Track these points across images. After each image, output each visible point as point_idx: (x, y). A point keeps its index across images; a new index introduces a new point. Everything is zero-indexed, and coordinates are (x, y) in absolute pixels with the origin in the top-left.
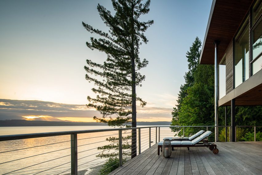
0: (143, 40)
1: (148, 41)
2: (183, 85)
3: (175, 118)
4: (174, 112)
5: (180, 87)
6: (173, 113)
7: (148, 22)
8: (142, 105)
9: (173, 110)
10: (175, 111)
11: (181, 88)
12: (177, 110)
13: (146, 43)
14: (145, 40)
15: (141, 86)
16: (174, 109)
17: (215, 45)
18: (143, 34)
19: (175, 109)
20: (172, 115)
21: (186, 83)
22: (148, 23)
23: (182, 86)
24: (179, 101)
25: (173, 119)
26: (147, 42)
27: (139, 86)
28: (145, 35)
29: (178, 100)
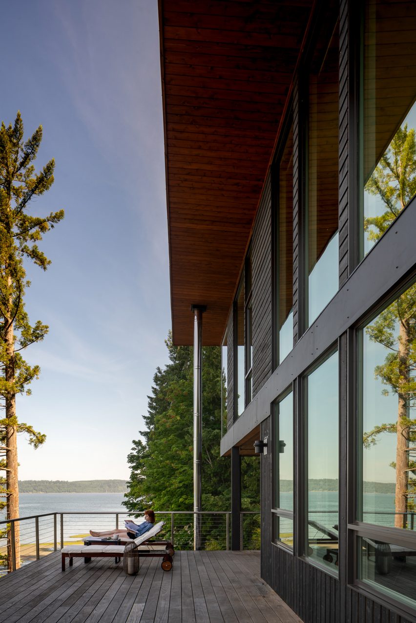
0: (35, 262)
1: (50, 262)
2: (164, 369)
3: (139, 472)
4: (135, 453)
5: (153, 376)
6: (131, 458)
7: (49, 216)
8: (33, 444)
9: (133, 449)
10: (138, 452)
11: (156, 379)
12: (144, 448)
13: (45, 268)
14: (42, 261)
15: (29, 392)
16: (134, 446)
17: (194, 312)
18: (36, 247)
19: (138, 443)
20: (130, 465)
21: (171, 363)
22: (48, 220)
23: (160, 372)
24: (150, 420)
25: (133, 476)
26: (47, 266)
27: (25, 393)
28: (40, 250)
29: (148, 415)
